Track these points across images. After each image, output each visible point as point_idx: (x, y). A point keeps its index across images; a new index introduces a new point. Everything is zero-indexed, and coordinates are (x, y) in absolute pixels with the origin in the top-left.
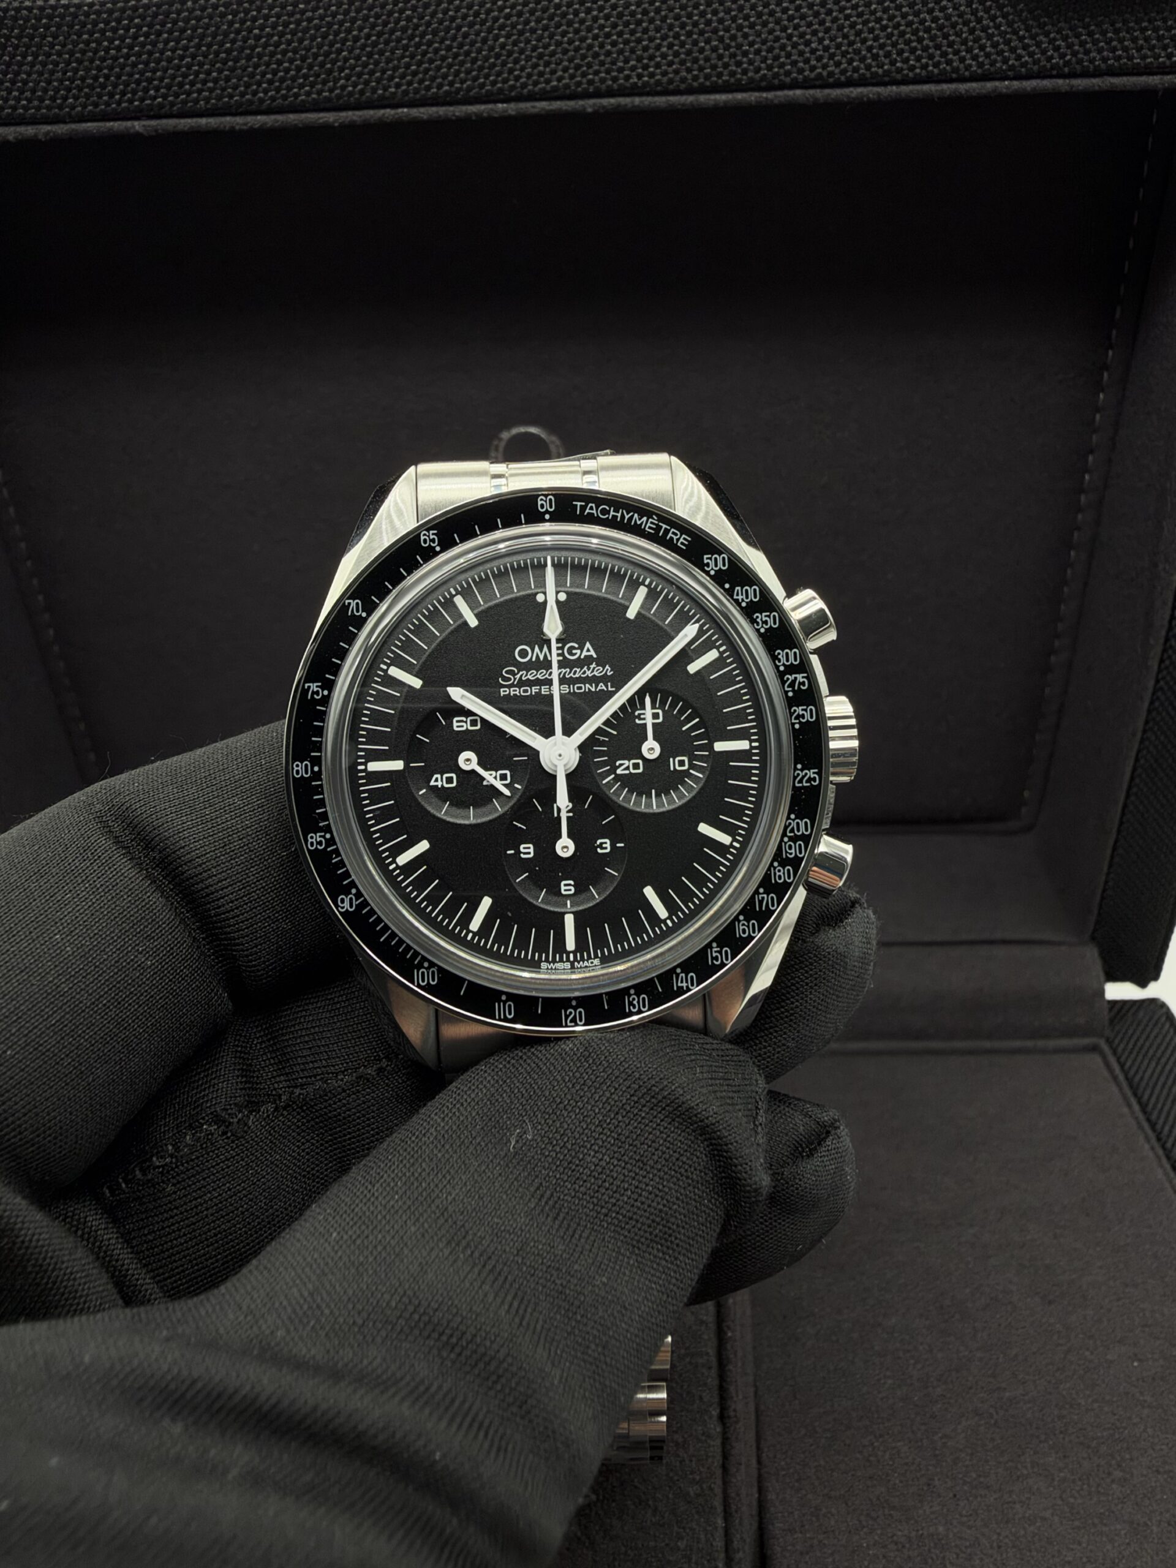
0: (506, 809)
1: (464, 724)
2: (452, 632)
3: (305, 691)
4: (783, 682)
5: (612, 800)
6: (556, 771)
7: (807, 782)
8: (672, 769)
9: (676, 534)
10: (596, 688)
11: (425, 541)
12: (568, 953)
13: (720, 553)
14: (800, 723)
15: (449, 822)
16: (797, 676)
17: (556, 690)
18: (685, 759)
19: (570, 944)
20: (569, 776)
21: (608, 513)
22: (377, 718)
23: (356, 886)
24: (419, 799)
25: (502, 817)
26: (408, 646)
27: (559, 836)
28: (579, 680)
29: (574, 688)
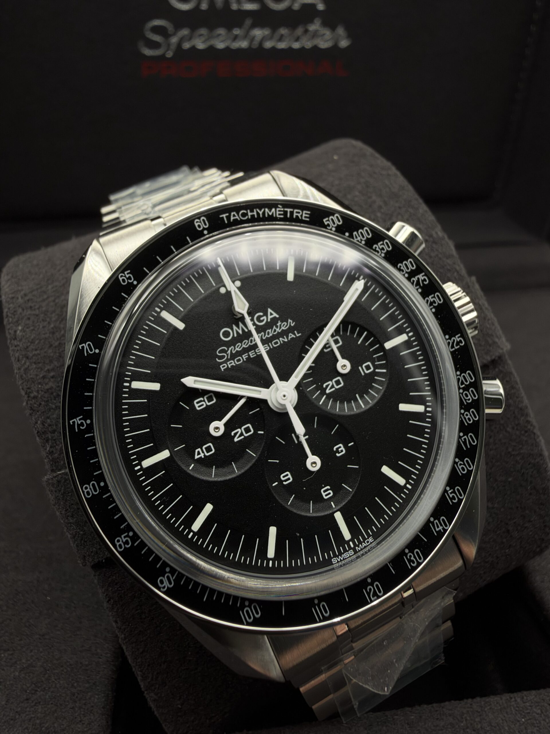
0: (259, 453)
1: (203, 403)
2: (169, 339)
4: (412, 284)
5: (332, 414)
6: (286, 409)
7: (457, 346)
8: (363, 374)
9: (299, 213)
10: (287, 338)
11: (123, 281)
12: (348, 543)
13: (333, 215)
14: (434, 307)
15: (221, 482)
16: (419, 276)
17: (263, 350)
18: (369, 363)
19: (347, 535)
20: (296, 408)
21: (246, 214)
22: (135, 425)
23: (168, 565)
24: (191, 473)
25: (258, 460)
26: (139, 362)
27: (306, 457)
28: (274, 337)
29: (273, 345)
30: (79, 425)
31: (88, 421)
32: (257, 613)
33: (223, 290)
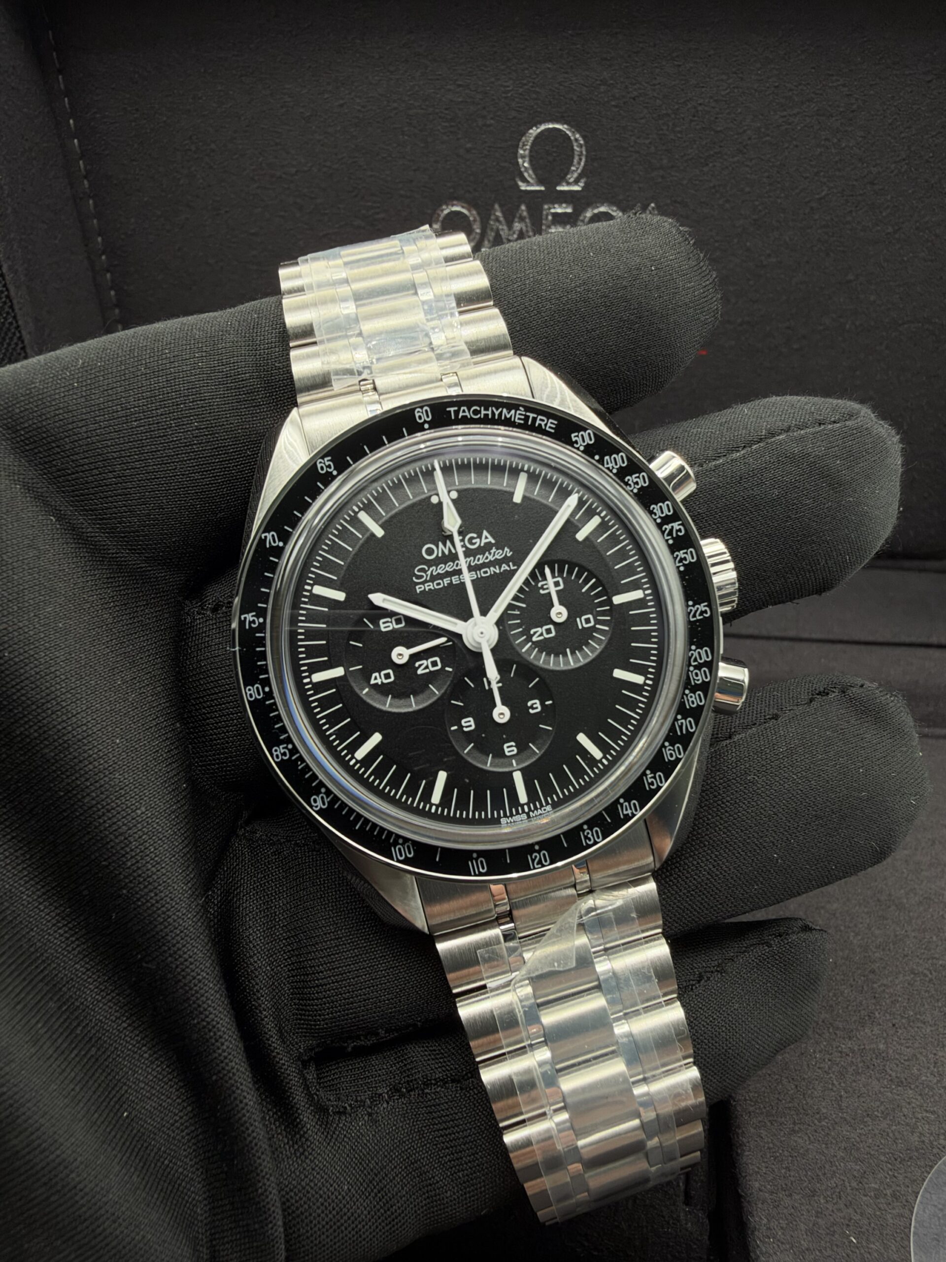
0: (443, 691)
1: (389, 624)
2: (363, 545)
3: (243, 623)
4: (663, 532)
5: (534, 665)
6: (481, 648)
7: (700, 615)
8: (580, 627)
9: (543, 420)
10: (500, 569)
11: (322, 468)
12: (522, 806)
13: (585, 430)
14: (684, 565)
15: (394, 713)
16: (673, 524)
17: (467, 578)
18: (590, 616)
19: (523, 797)
20: (494, 651)
21: (480, 412)
22: (311, 635)
23: (324, 786)
24: (364, 698)
25: (441, 698)
26: (326, 565)
27: (495, 705)
28: (484, 565)
29: (481, 573)
30: (250, 622)
31: (261, 620)
32: (410, 853)
33: (434, 500)
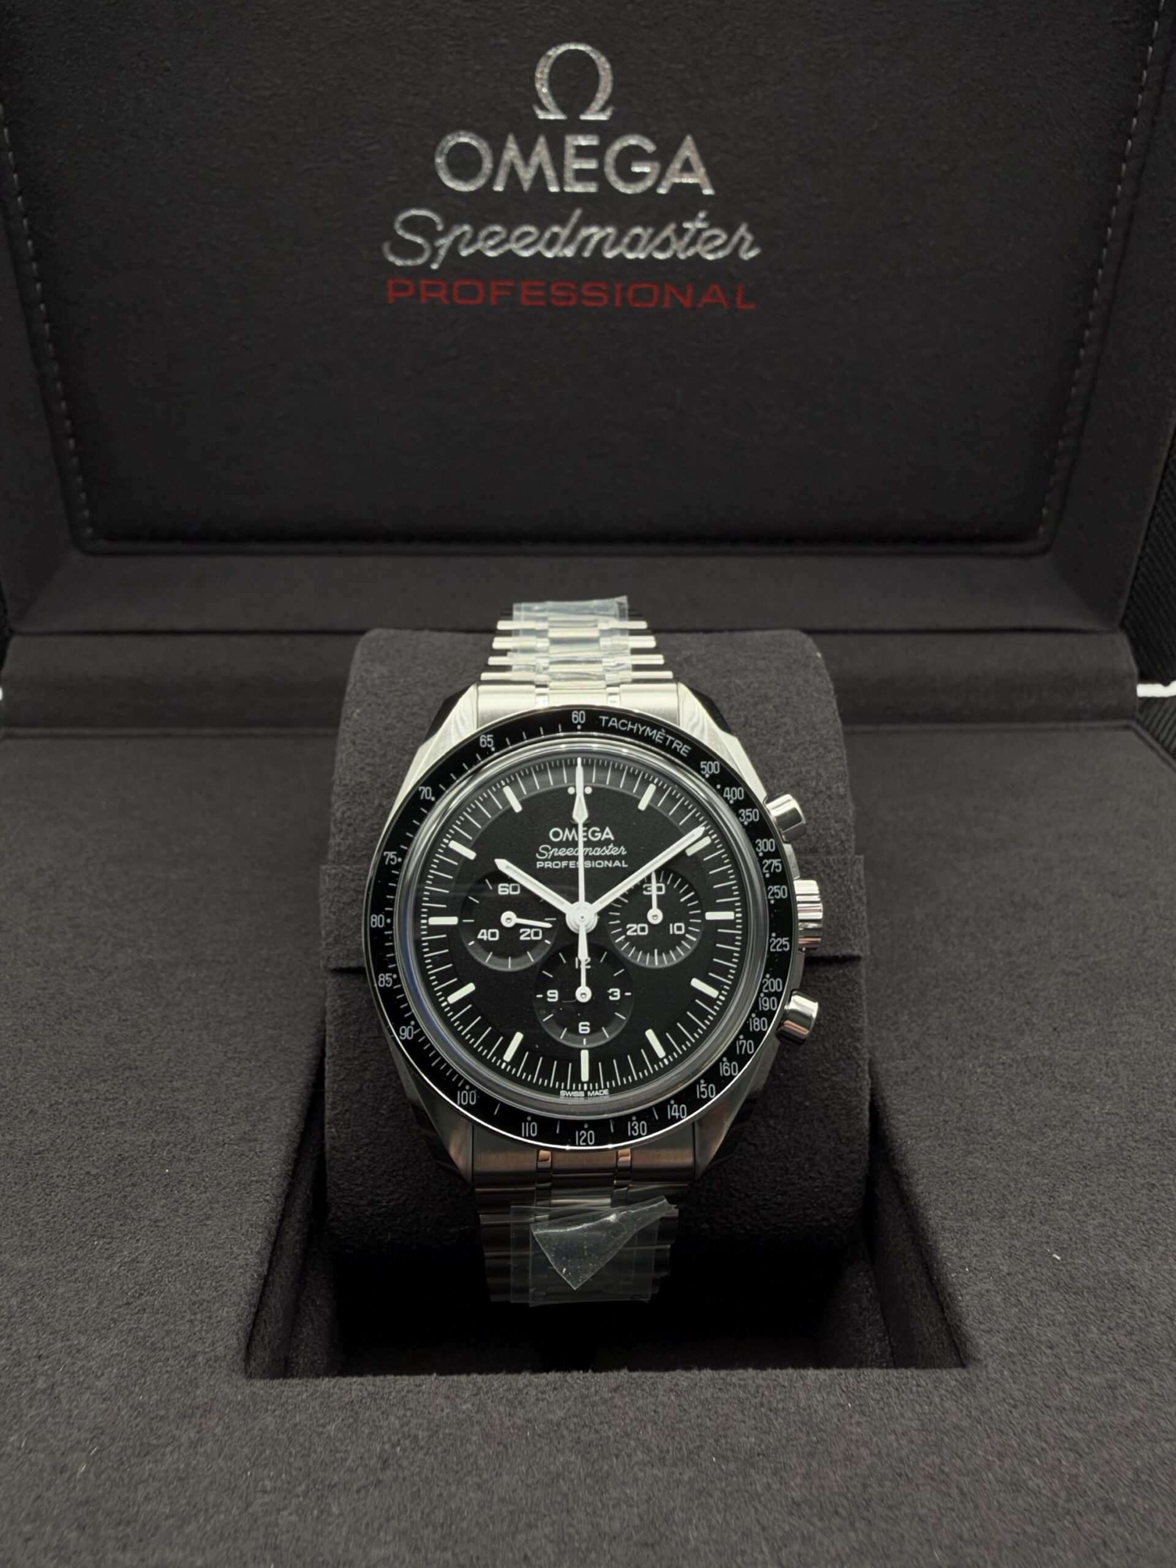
0: (537, 960)
1: (506, 890)
2: (501, 815)
3: (383, 858)
4: (762, 866)
5: (622, 957)
6: (579, 931)
7: (780, 947)
8: (671, 932)
9: (679, 744)
10: (613, 863)
11: (483, 743)
12: (583, 1083)
13: (713, 761)
14: (775, 899)
15: (491, 969)
16: (773, 860)
17: (581, 865)
18: (682, 925)
19: (585, 1076)
20: (590, 935)
21: (627, 725)
22: (438, 882)
23: (414, 1019)
24: (469, 949)
25: (534, 967)
26: (466, 825)
27: (579, 985)
28: (600, 858)
29: (595, 864)
30: (390, 860)
31: (400, 860)
32: (473, 1101)
33: (571, 791)
